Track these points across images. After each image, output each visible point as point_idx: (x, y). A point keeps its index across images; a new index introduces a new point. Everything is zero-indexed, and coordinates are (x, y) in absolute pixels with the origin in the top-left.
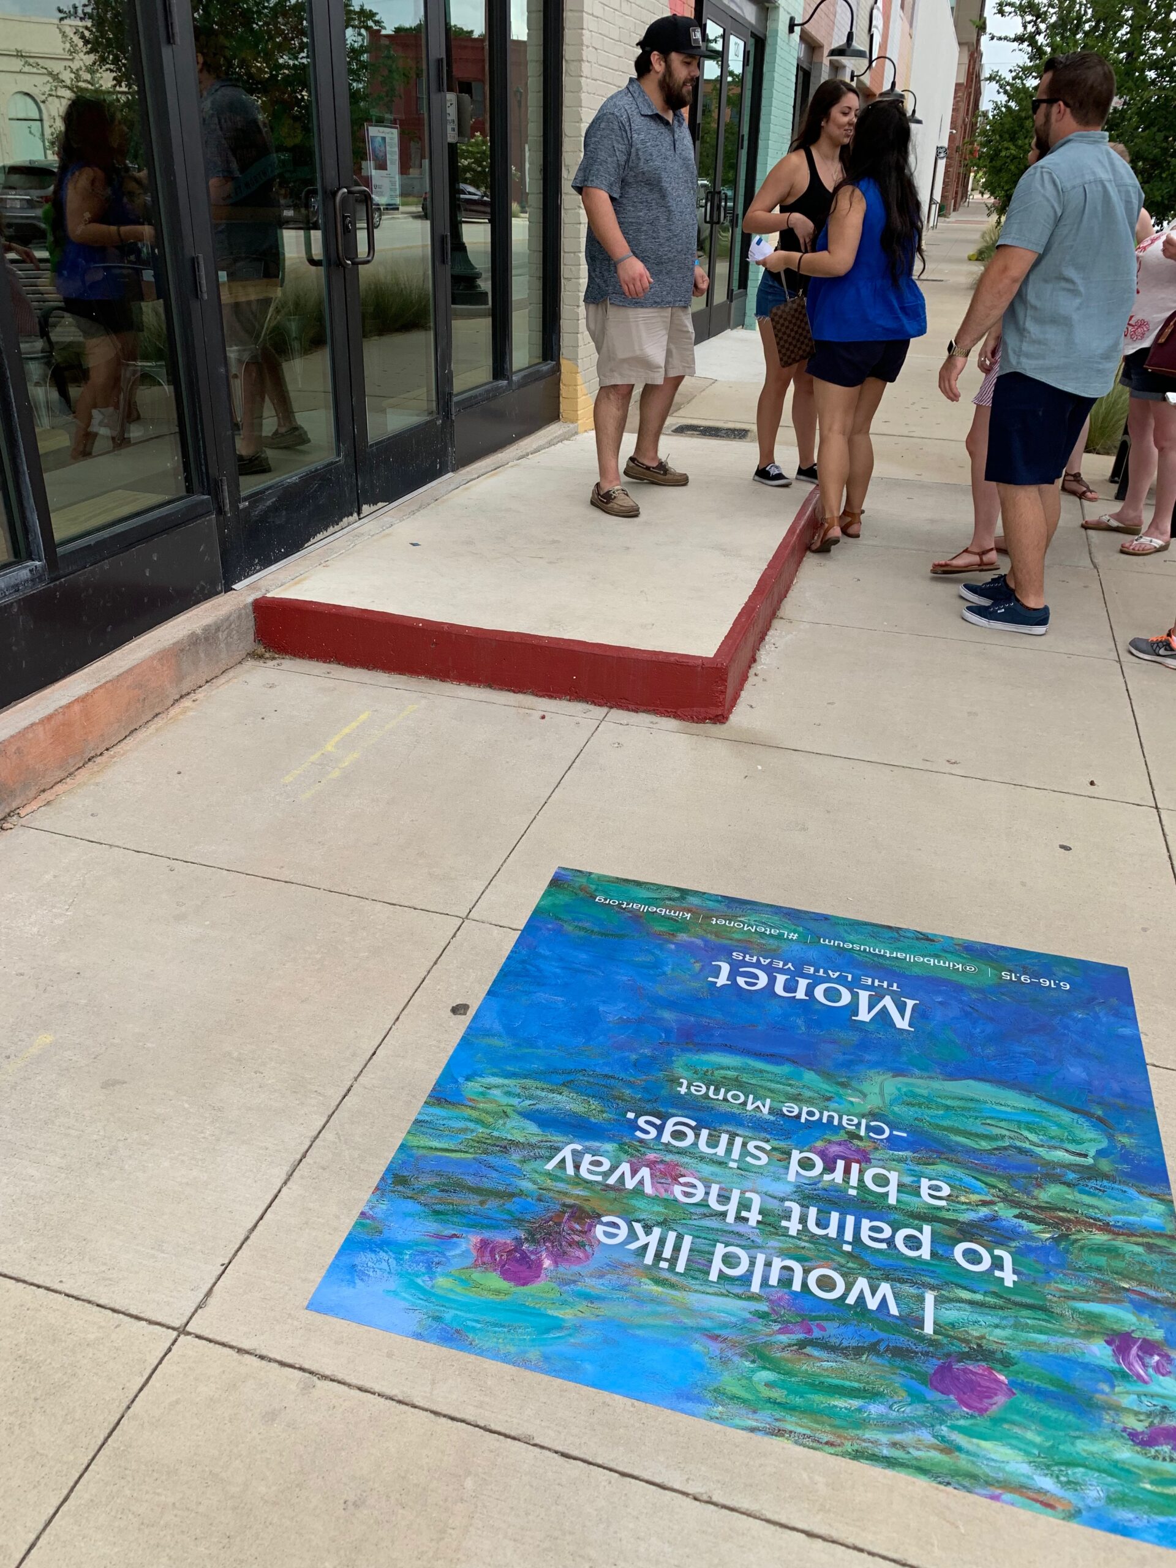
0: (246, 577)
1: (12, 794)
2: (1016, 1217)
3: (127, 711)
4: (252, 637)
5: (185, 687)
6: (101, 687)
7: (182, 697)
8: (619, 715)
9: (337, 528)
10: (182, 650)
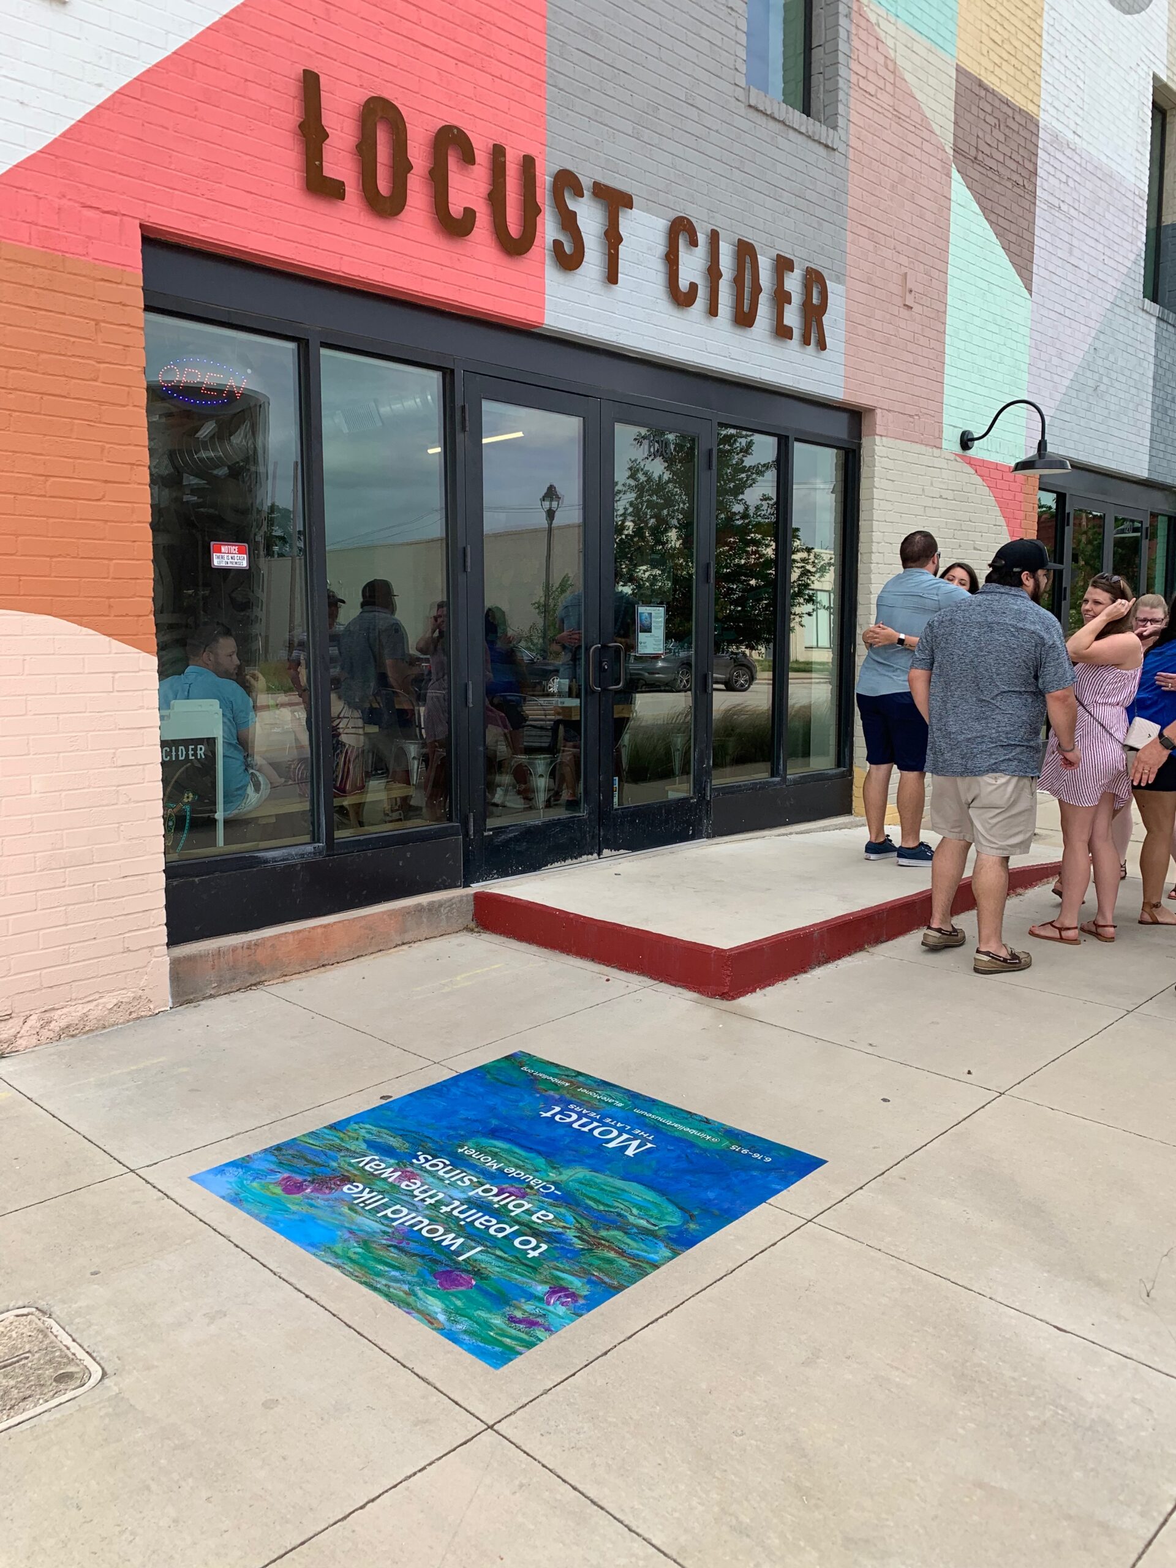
0: (483, 881)
1: (263, 971)
2: (575, 1236)
3: (358, 942)
4: (471, 917)
5: (407, 937)
6: (339, 922)
7: (403, 944)
8: (664, 987)
9: (575, 861)
10: (408, 913)
